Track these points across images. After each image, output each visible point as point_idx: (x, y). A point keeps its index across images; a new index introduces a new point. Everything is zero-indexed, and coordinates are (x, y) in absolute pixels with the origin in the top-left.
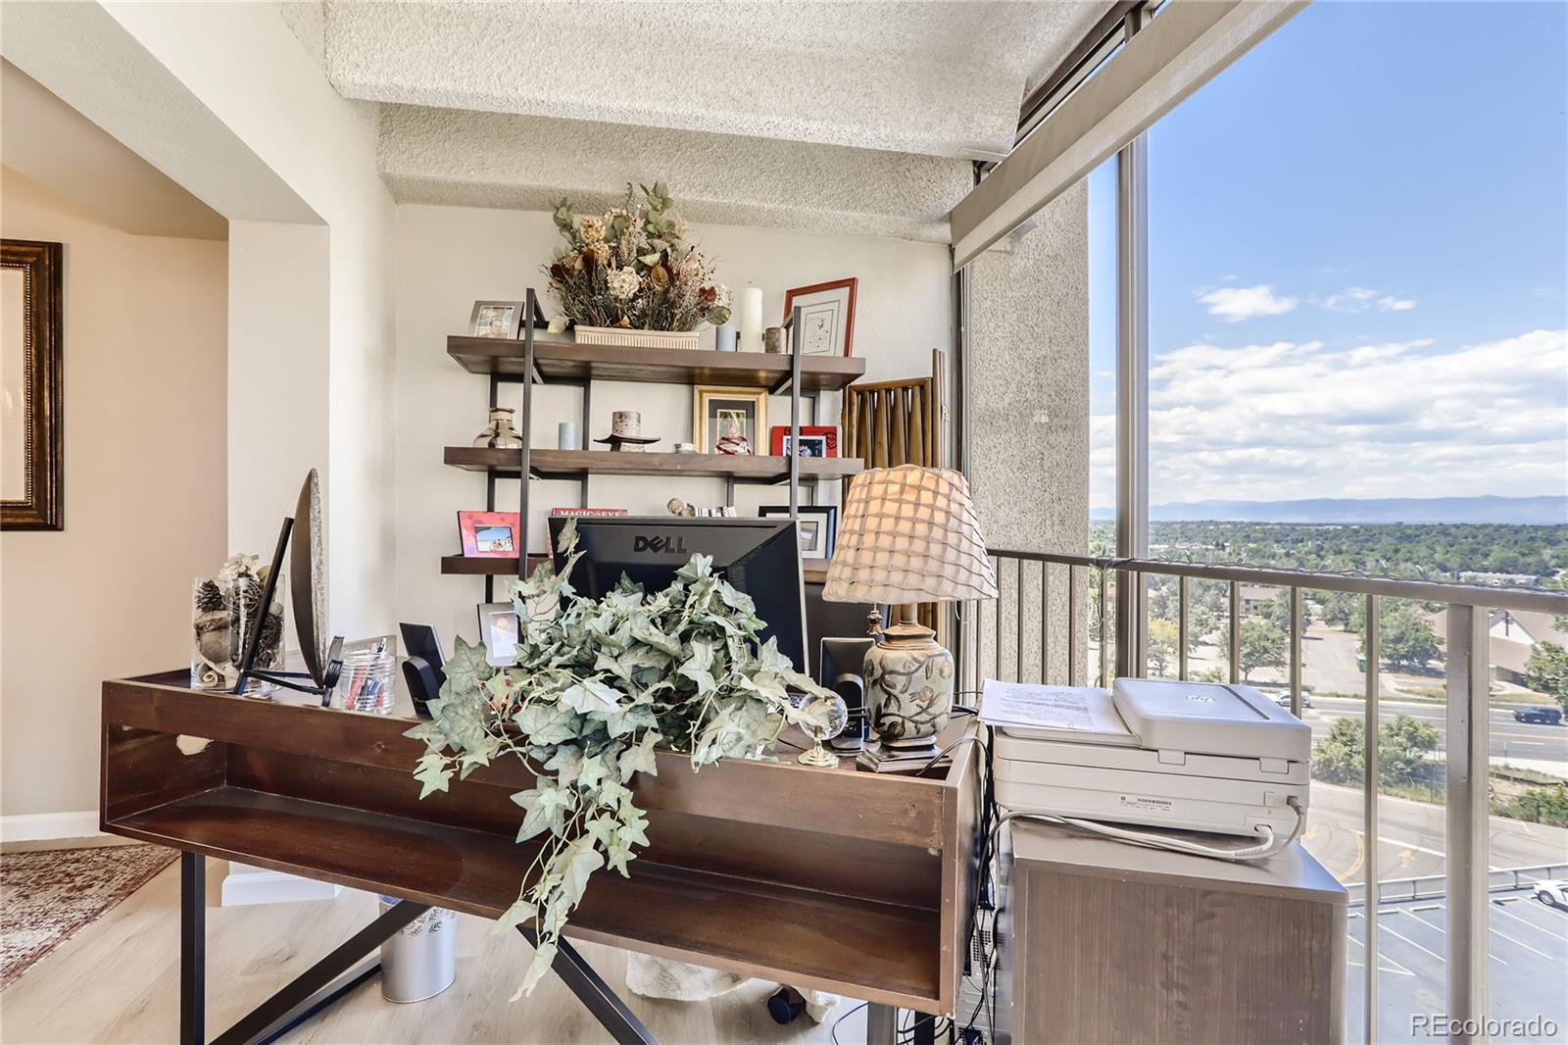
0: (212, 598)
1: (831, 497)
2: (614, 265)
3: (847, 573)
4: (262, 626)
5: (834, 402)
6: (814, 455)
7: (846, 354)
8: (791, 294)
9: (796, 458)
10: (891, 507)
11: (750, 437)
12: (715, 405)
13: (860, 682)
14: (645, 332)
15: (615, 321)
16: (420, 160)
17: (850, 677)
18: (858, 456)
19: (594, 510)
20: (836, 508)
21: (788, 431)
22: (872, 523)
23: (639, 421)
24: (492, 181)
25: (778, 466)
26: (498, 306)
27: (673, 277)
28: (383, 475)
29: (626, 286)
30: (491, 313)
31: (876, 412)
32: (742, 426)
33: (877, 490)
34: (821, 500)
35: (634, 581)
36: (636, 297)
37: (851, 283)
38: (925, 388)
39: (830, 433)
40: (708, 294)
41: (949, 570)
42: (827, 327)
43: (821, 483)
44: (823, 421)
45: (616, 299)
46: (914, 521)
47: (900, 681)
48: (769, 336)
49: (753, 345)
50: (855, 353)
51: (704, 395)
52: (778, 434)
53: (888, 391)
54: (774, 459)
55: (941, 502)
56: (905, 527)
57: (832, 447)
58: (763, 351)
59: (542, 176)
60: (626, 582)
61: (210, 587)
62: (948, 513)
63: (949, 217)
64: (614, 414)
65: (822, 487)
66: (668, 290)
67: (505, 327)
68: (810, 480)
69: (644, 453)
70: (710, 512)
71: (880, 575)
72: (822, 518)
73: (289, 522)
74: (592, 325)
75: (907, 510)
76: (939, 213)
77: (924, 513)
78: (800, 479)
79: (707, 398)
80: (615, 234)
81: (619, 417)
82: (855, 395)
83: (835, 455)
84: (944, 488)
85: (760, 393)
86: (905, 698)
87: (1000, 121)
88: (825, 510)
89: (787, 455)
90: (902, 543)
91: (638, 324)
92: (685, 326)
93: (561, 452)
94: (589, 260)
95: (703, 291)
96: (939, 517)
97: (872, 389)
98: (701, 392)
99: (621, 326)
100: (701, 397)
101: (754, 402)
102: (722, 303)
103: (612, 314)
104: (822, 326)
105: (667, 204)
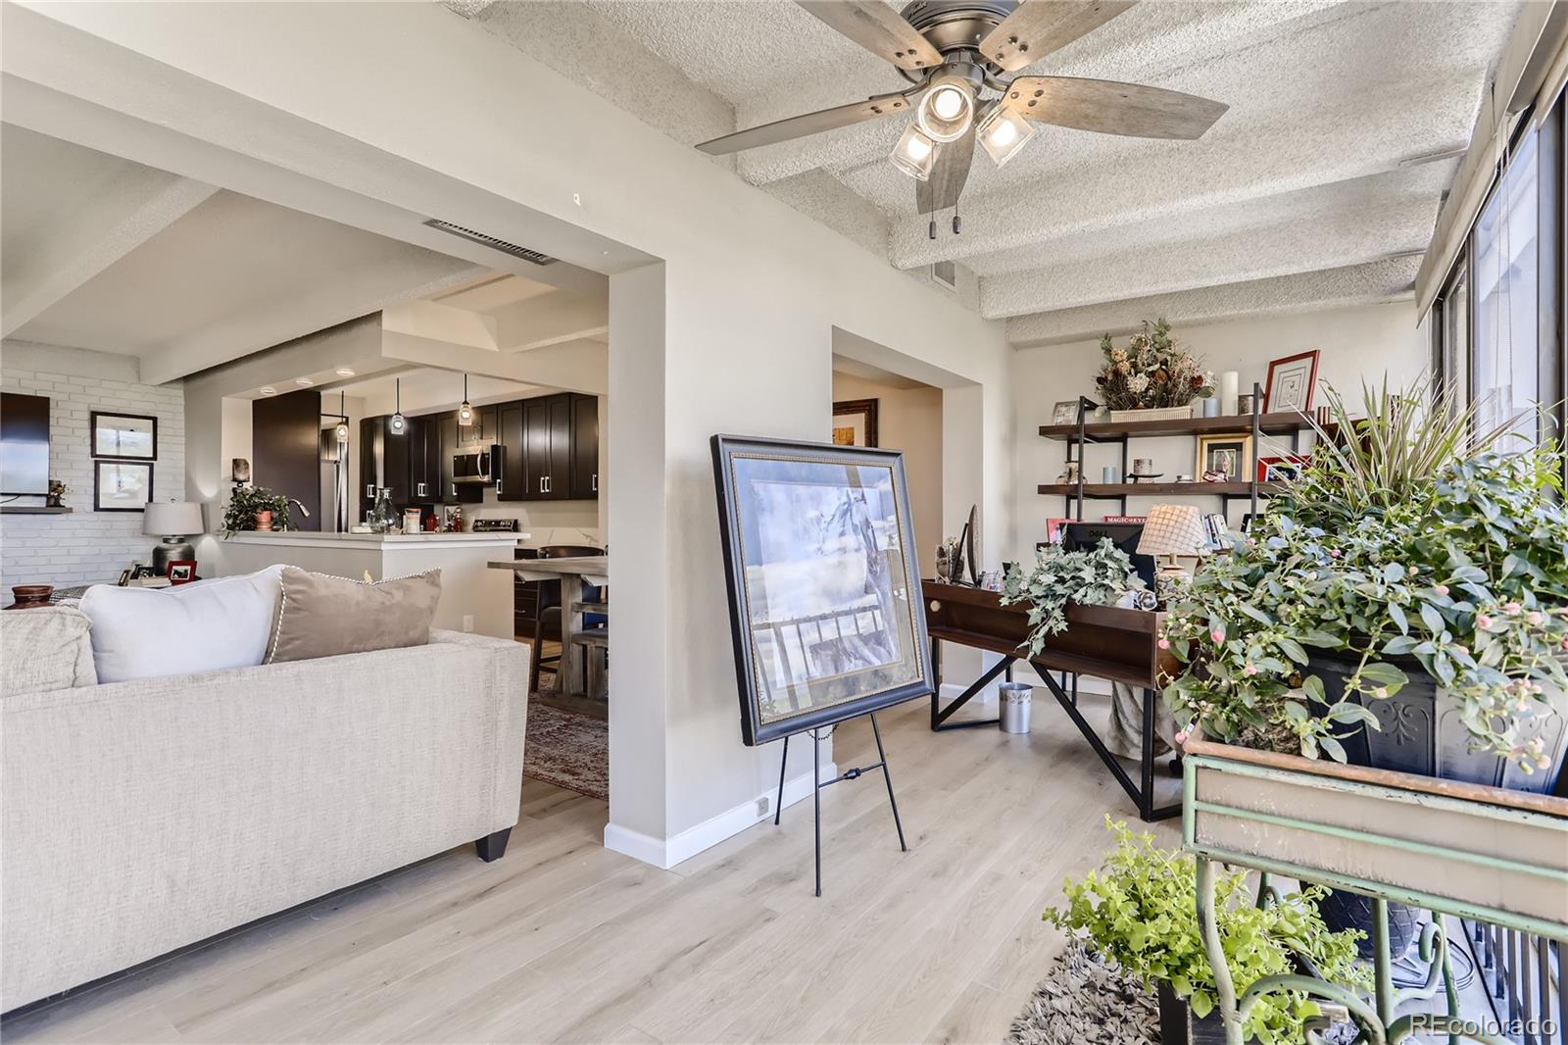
0: (942, 553)
2: (1133, 373)
3: (1141, 544)
4: (957, 564)
5: (1311, 437)
8: (1273, 364)
10: (1155, 520)
12: (1211, 448)
14: (1154, 409)
15: (1135, 406)
19: (1130, 518)
21: (1273, 460)
23: (1150, 464)
26: (1067, 404)
27: (1170, 375)
28: (1010, 501)
29: (1138, 386)
30: (1064, 409)
32: (1232, 458)
35: (1085, 548)
36: (1147, 389)
37: (1313, 354)
40: (1197, 380)
41: (1171, 542)
42: (1296, 387)
44: (1303, 452)
45: (1135, 393)
46: (1163, 524)
47: (1163, 585)
48: (1243, 400)
49: (1231, 409)
51: (1204, 442)
52: (1262, 464)
55: (1174, 518)
56: (1159, 527)
58: (1236, 414)
60: (1082, 549)
61: (941, 549)
62: (1181, 520)
64: (1138, 459)
66: (1166, 384)
67: (1070, 417)
69: (1153, 484)
71: (1150, 542)
73: (967, 525)
74: (1121, 409)
75: (1162, 521)
79: (1206, 443)
80: (1133, 355)
81: (1138, 462)
85: (1246, 437)
87: (1416, 229)
89: (1268, 479)
91: (1149, 406)
92: (1180, 403)
93: (1104, 485)
94: (1117, 373)
95: (1193, 379)
98: (1202, 439)
99: (1138, 409)
100: (1202, 443)
101: (1241, 443)
102: (1207, 385)
103: (1133, 403)
104: (1292, 387)
105: (1167, 328)
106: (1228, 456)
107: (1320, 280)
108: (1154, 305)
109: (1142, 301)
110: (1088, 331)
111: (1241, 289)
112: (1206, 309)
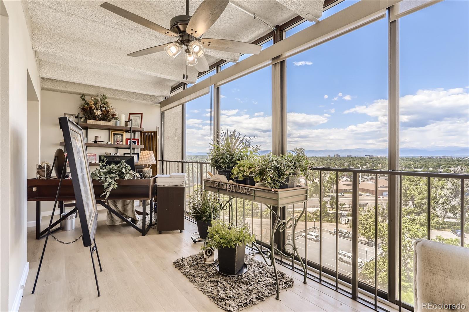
0: (41, 167)
1: (138, 152)
2: (95, 109)
3: (140, 161)
5: (138, 134)
6: (134, 144)
7: (141, 127)
8: (130, 114)
9: (131, 145)
10: (145, 155)
11: (122, 141)
13: (142, 174)
16: (51, 85)
17: (141, 173)
18: (143, 145)
20: (139, 154)
21: (130, 139)
22: (143, 156)
23: (100, 138)
24: (67, 90)
25: (128, 146)
26: (69, 115)
27: (108, 111)
29: (98, 113)
31: (146, 136)
33: (143, 153)
34: (136, 152)
36: (100, 115)
37: (142, 114)
38: (155, 133)
39: (138, 140)
40: (114, 115)
41: (150, 161)
42: (137, 121)
43: (136, 149)
44: (136, 138)
45: (96, 115)
46: (147, 156)
47: (146, 172)
48: (126, 122)
49: (123, 124)
50: (142, 127)
52: (127, 140)
53: (149, 133)
54: (127, 145)
55: (150, 154)
56: (146, 157)
57: (138, 142)
58: (125, 126)
59: (79, 90)
62: (151, 155)
63: (160, 103)
64: (95, 136)
65: (136, 150)
66: (106, 114)
68: (134, 149)
69: (101, 144)
70: (114, 154)
71: (144, 161)
72: (136, 155)
73: (56, 156)
74: (90, 120)
75: (146, 155)
76: (158, 102)
77: (148, 155)
78: (132, 148)
79: (113, 133)
80: (96, 103)
82: (142, 133)
83: (139, 145)
84: (150, 153)
85: (124, 133)
86: (146, 174)
87: (167, 92)
88: (137, 154)
89: (129, 144)
90: (146, 158)
91: (100, 120)
92: (109, 121)
94: (91, 108)
95: (113, 114)
96: (150, 156)
97: (145, 132)
98: (112, 132)
99: (97, 120)
100: (112, 133)
101: (122, 134)
102: (117, 117)
103: (95, 118)
104: (136, 121)
105: (106, 98)
106: (119, 137)
107: (143, 96)
108: (100, 89)
109: (96, 87)
110: (77, 91)
111: (125, 92)
112: (116, 95)
